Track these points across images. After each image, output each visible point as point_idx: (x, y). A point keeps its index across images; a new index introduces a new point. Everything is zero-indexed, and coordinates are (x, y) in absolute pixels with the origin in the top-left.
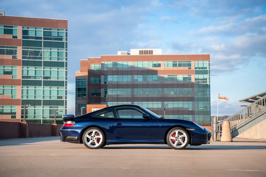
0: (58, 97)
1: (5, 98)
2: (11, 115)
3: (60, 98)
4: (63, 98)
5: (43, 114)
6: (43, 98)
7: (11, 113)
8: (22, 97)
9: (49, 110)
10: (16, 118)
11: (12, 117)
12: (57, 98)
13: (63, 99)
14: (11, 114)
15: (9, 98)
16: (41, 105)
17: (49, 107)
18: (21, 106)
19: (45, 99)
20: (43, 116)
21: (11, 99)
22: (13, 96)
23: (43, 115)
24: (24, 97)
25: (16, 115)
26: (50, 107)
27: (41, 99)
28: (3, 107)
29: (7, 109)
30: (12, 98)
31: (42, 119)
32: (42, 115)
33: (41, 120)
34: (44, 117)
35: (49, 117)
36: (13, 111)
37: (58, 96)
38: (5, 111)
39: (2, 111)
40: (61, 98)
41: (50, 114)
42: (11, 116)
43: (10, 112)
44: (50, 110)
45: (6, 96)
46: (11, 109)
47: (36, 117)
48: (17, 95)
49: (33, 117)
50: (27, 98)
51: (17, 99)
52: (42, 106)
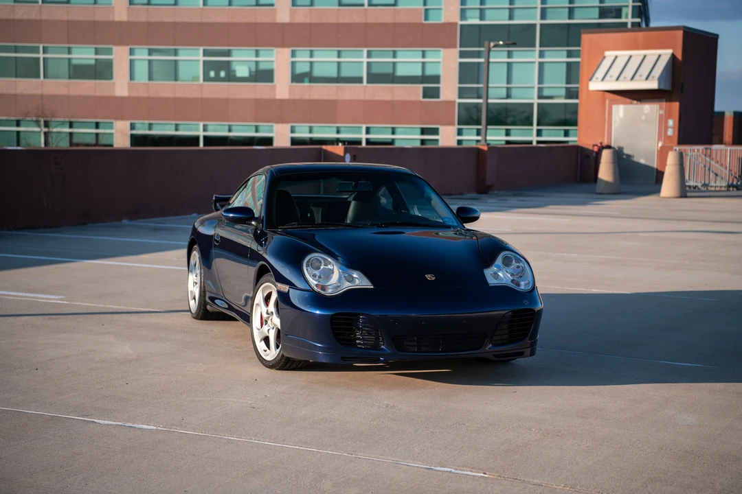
0: (604, 12)
1: (402, 19)
2: (421, 86)
3: (614, 14)
4: (624, 11)
5: (541, 81)
6: (543, 16)
7: (423, 79)
8: (463, 17)
9: (564, 66)
10: (438, 96)
11: (428, 93)
12: (597, 16)
13: (623, 20)
14: (422, 83)
15: (415, 20)
16: (534, 46)
17: (565, 53)
18: (459, 49)
19: (551, 19)
20: (540, 89)
21: (424, 22)
22: (431, 13)
23: (541, 86)
24: (469, 13)
25: (440, 85)
26: (568, 51)
27: (535, 19)
28: (394, 56)
29: (408, 61)
30: (426, 19)
31: (536, 101)
32: (536, 85)
33: (532, 105)
34: (546, 93)
35: (563, 92)
36: (430, 71)
37: (602, 5)
38: (401, 72)
39: (390, 71)
40: (617, 12)
41: (567, 83)
42: (424, 88)
43: (419, 73)
44: (568, 64)
45: (405, 10)
46: (423, 64)
47: (514, 92)
48: (442, 7)
49: (504, 92)
50: (482, 18)
51: (443, 20)
52: (538, 48)
